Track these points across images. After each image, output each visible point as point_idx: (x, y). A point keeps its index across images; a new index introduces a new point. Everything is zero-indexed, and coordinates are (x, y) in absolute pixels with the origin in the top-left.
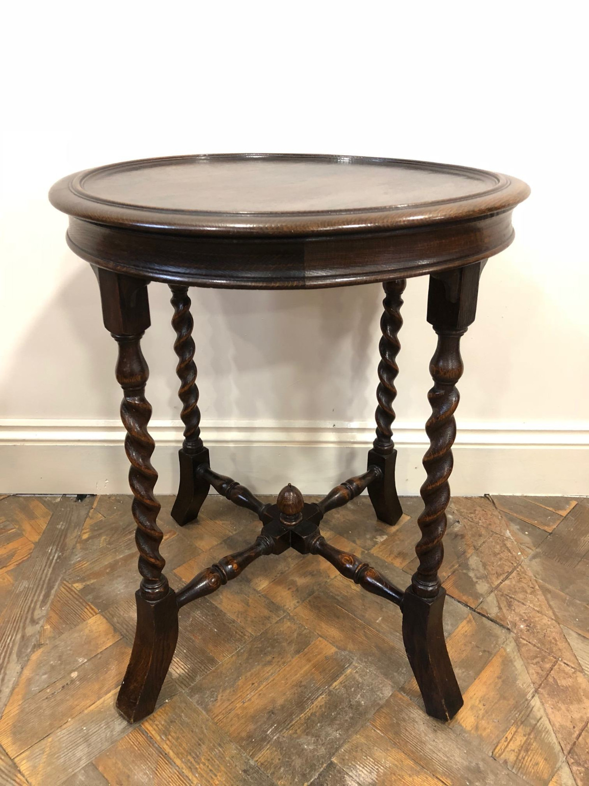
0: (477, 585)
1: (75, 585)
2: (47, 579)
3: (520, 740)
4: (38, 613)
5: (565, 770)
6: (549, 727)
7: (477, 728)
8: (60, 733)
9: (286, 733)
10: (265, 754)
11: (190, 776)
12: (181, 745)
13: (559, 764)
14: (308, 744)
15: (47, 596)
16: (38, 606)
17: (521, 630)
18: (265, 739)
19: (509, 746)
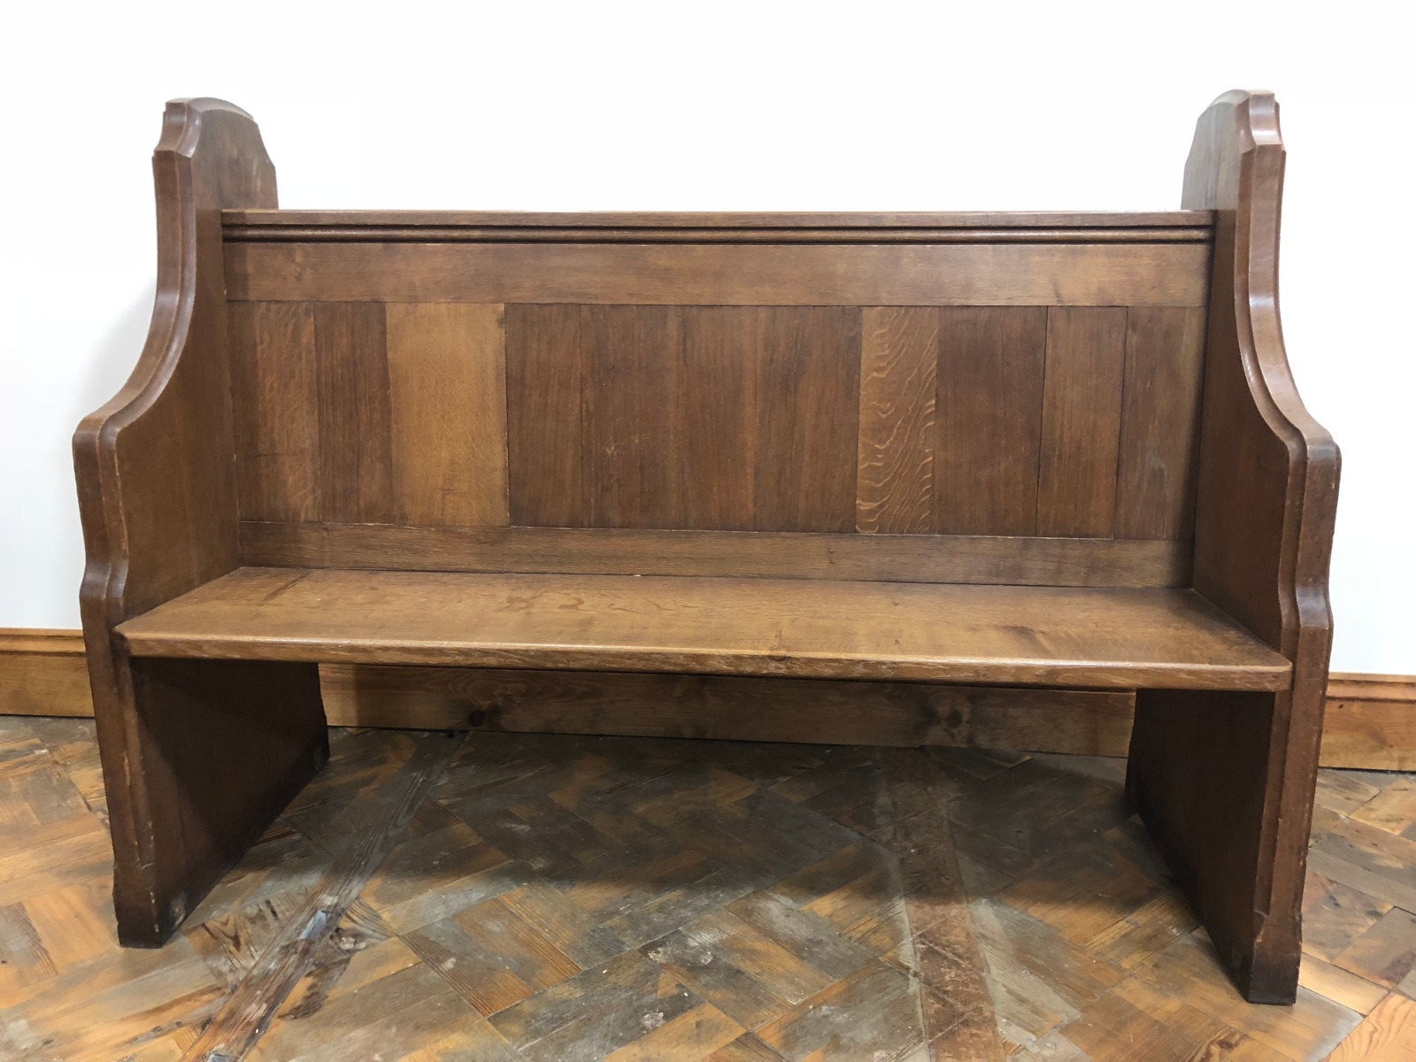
0: (878, 819)
1: (441, 801)
2: (412, 797)
3: (872, 925)
4: (402, 821)
5: (911, 946)
6: (906, 919)
7: (831, 916)
8: (420, 897)
9: (637, 910)
10: (617, 919)
11: (540, 930)
12: (534, 911)
13: (904, 942)
14: (658, 918)
15: (411, 808)
16: (401, 816)
17: (911, 855)
18: (617, 913)
19: (859, 929)
